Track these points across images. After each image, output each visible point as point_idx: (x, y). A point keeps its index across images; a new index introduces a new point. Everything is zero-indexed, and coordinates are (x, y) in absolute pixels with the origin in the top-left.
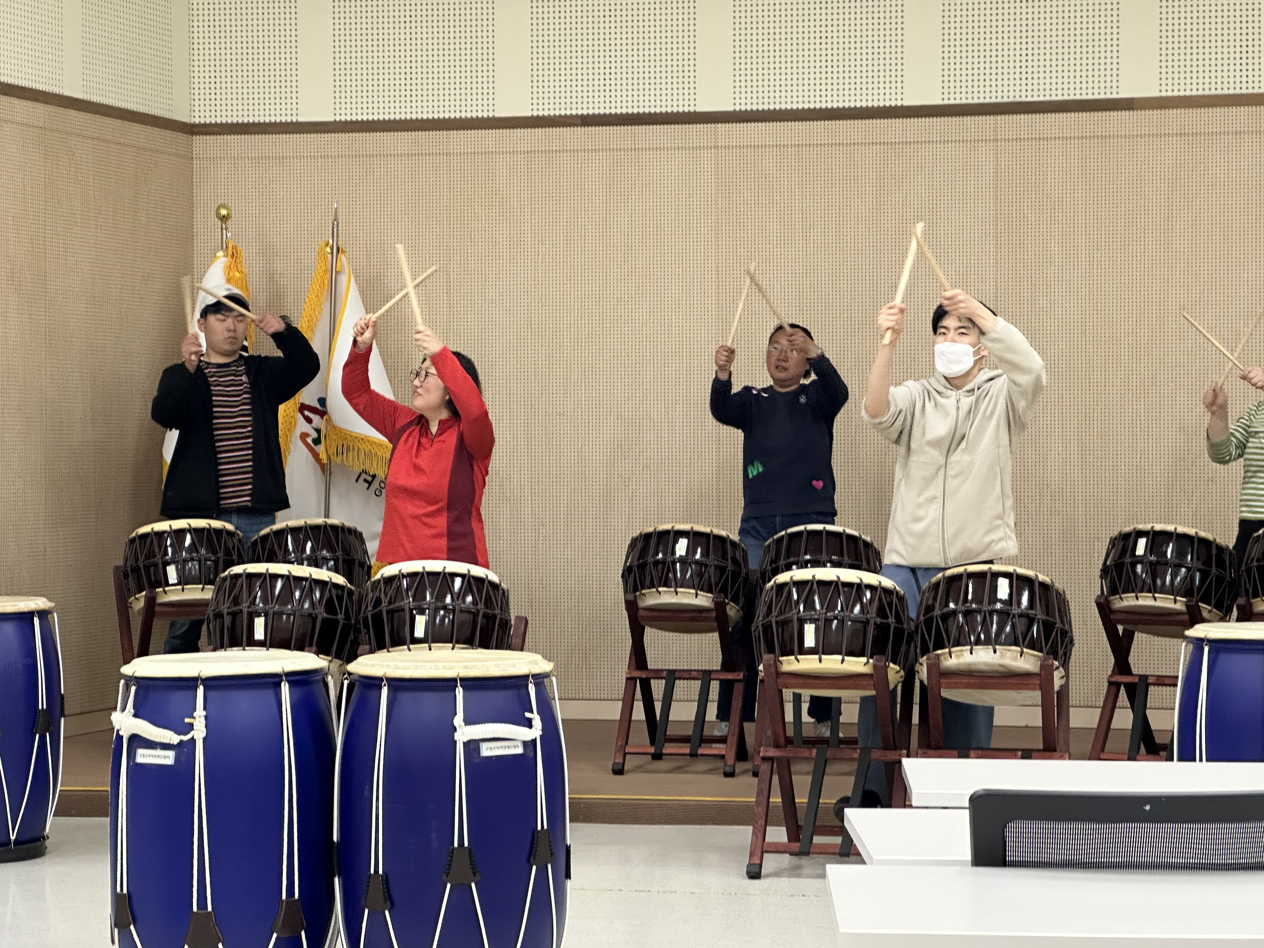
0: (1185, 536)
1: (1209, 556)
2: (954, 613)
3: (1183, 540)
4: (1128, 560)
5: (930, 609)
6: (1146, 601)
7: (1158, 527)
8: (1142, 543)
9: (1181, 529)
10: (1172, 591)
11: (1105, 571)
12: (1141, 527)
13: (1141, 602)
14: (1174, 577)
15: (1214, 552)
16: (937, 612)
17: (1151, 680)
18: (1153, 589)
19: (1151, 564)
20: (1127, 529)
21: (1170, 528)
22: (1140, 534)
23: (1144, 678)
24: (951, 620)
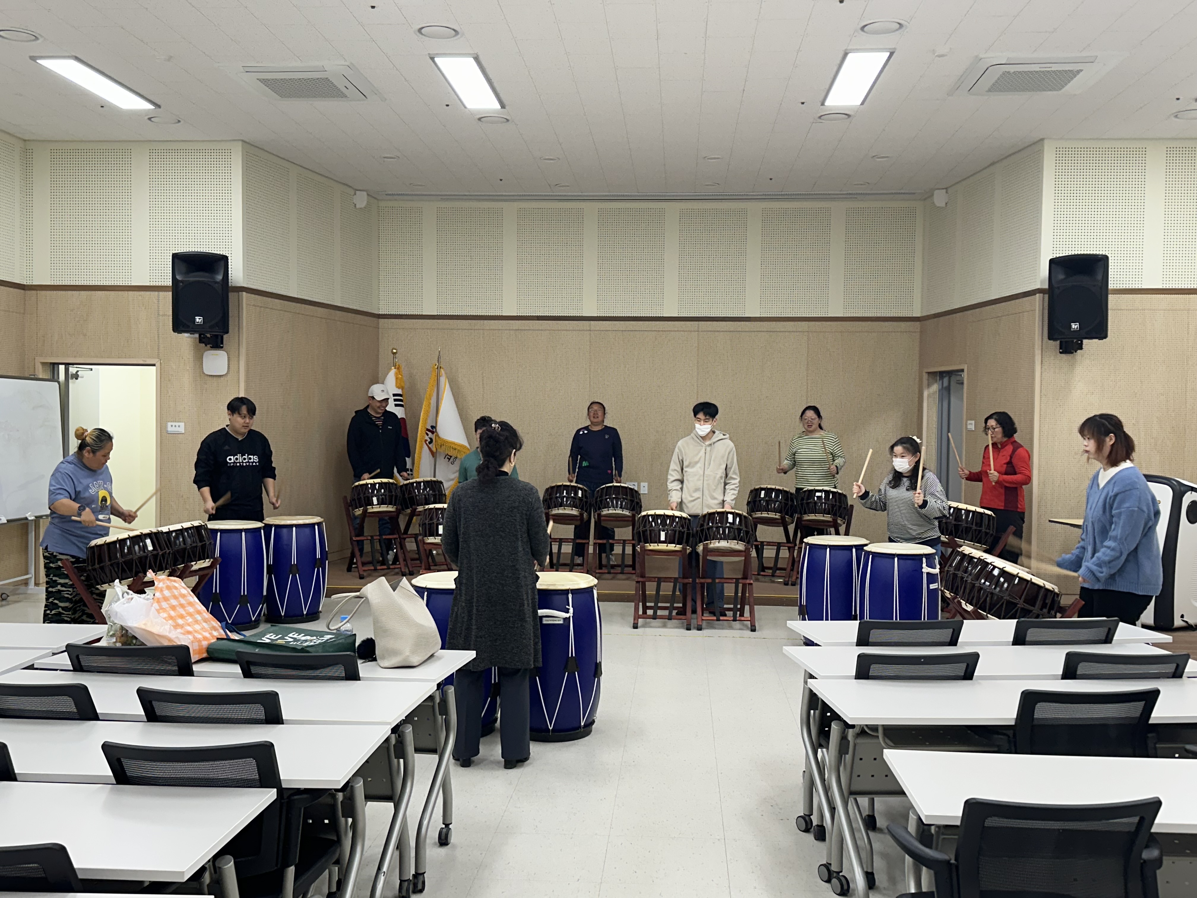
0: (779, 490)
1: (788, 496)
2: (712, 527)
3: (778, 491)
4: (758, 499)
5: (702, 525)
6: (765, 515)
7: (769, 487)
8: (763, 492)
9: (777, 487)
10: (775, 511)
11: (748, 503)
12: (762, 486)
13: (763, 515)
14: (775, 505)
15: (789, 496)
16: (705, 527)
17: (765, 543)
18: (767, 510)
19: (767, 501)
20: (757, 487)
21: (773, 487)
22: (762, 489)
23: (762, 542)
24: (710, 530)
